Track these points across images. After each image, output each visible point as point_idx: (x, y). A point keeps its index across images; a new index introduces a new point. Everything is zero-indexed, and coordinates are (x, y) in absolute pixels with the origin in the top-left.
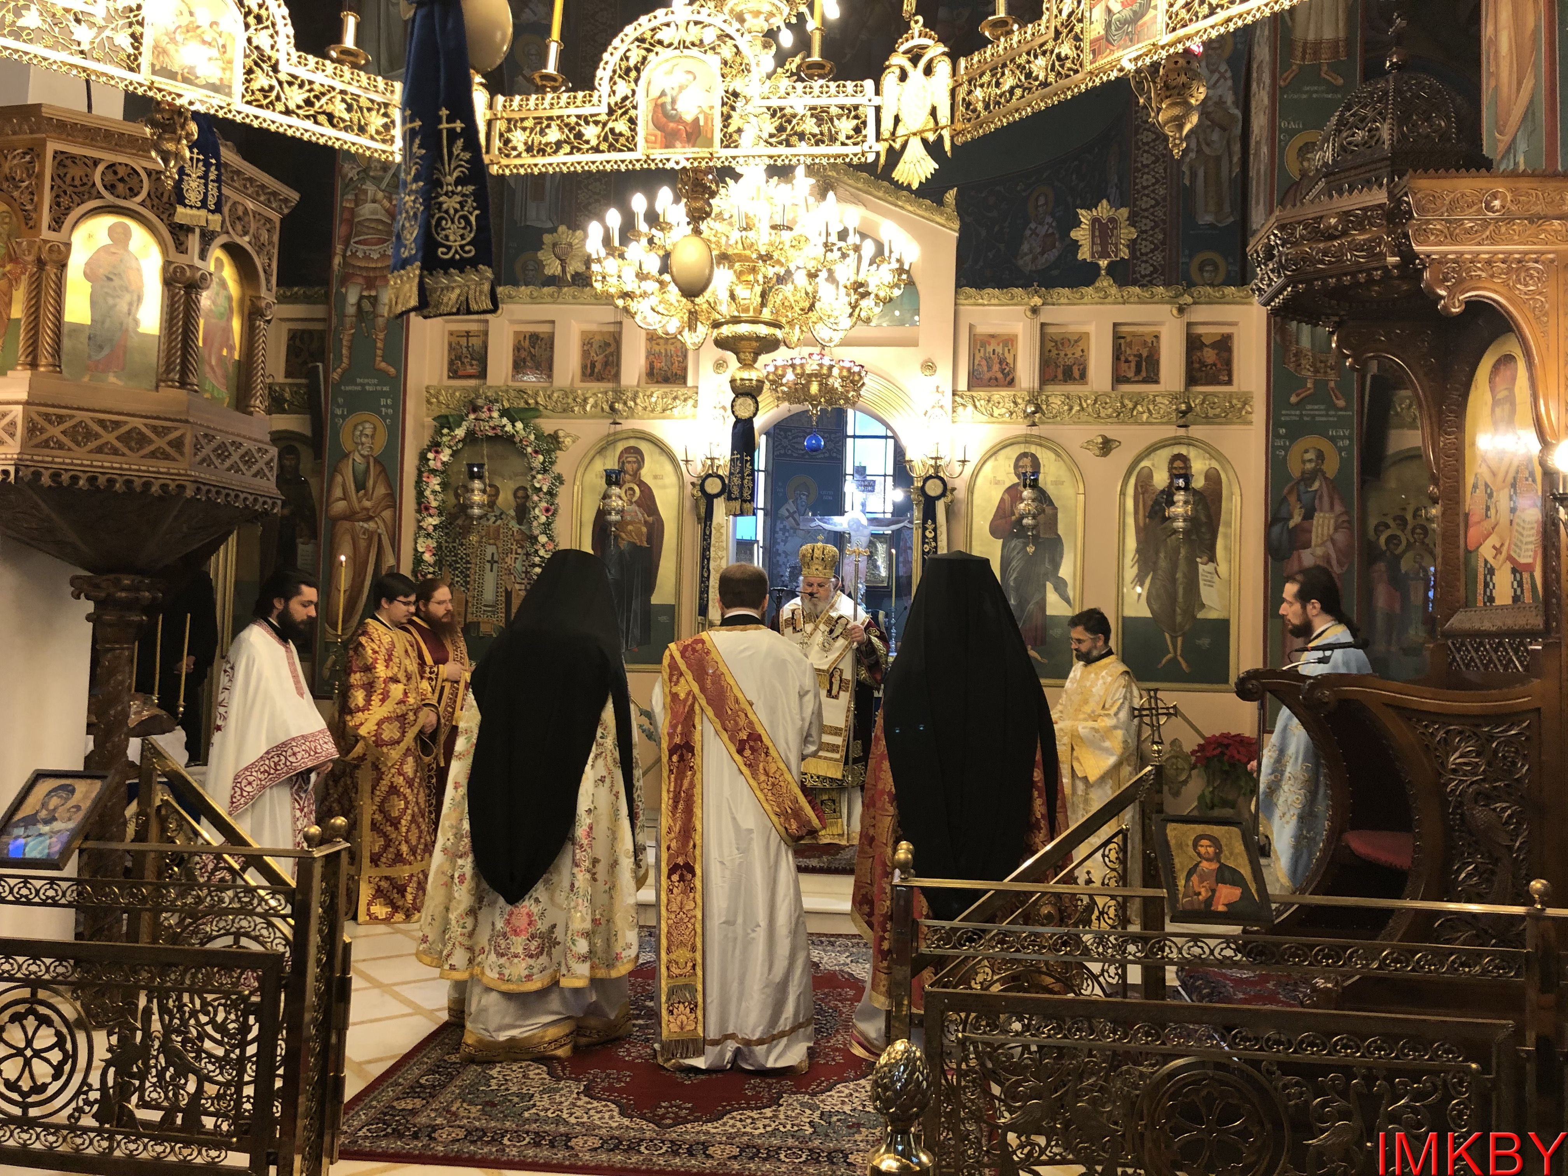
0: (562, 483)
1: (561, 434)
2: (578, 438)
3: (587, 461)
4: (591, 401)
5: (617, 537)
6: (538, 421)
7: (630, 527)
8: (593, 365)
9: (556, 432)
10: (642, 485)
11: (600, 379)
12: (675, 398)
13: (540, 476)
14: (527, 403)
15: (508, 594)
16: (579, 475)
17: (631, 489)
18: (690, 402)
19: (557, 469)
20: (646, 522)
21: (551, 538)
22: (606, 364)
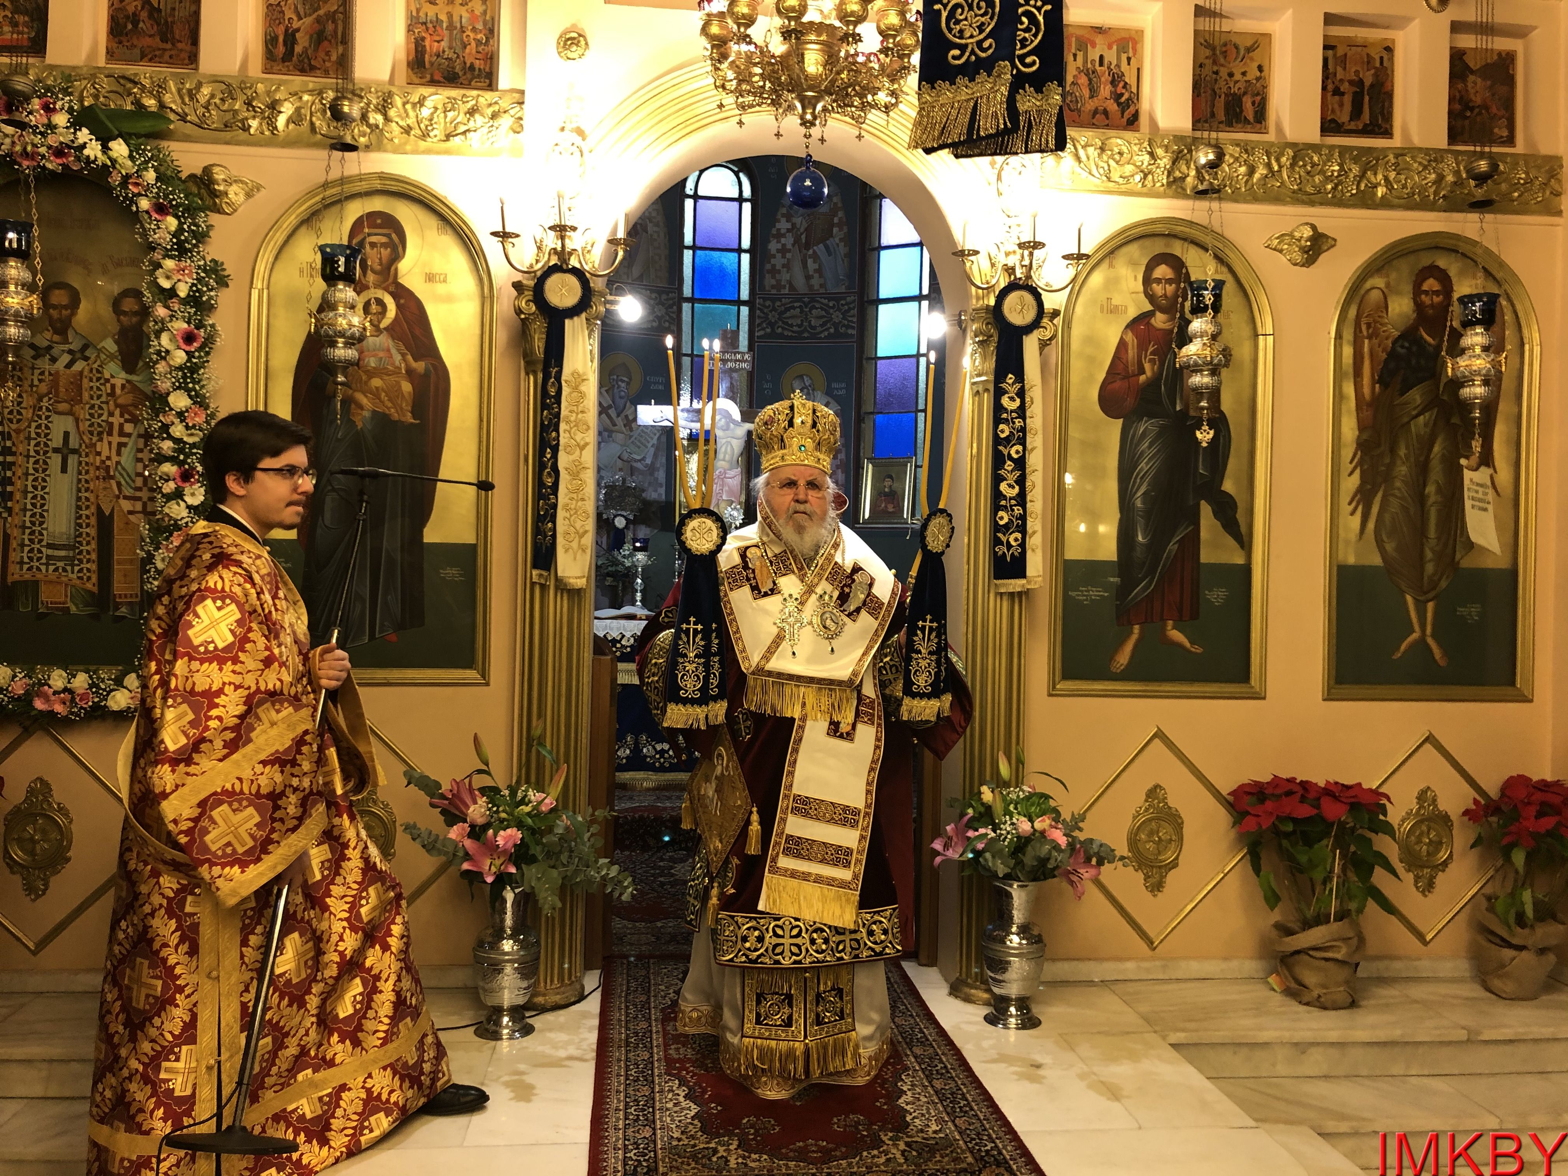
0: (223, 282)
1: (219, 175)
2: (259, 188)
3: (280, 237)
4: (287, 109)
5: (347, 402)
6: (164, 144)
7: (376, 382)
8: (290, 38)
9: (207, 170)
10: (403, 295)
11: (306, 68)
12: (472, 112)
13: (169, 264)
14: (138, 103)
15: (105, 523)
16: (261, 267)
17: (380, 302)
18: (506, 121)
19: (213, 250)
20: (410, 372)
21: (199, 401)
22: (319, 37)
